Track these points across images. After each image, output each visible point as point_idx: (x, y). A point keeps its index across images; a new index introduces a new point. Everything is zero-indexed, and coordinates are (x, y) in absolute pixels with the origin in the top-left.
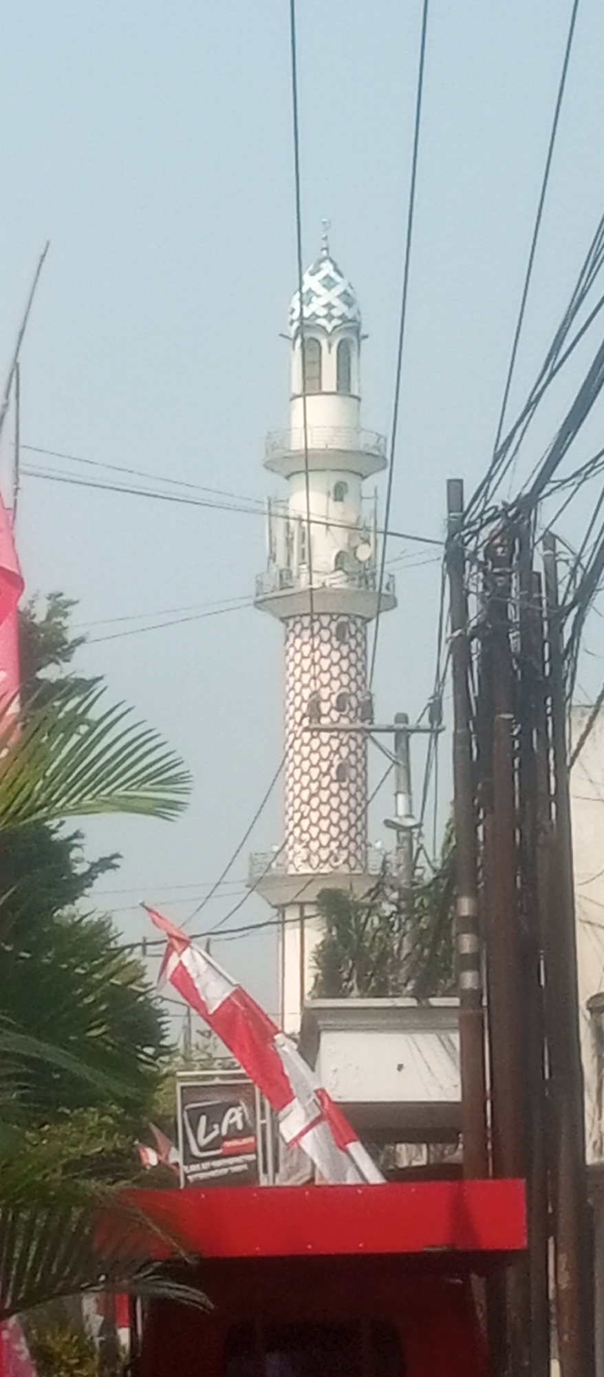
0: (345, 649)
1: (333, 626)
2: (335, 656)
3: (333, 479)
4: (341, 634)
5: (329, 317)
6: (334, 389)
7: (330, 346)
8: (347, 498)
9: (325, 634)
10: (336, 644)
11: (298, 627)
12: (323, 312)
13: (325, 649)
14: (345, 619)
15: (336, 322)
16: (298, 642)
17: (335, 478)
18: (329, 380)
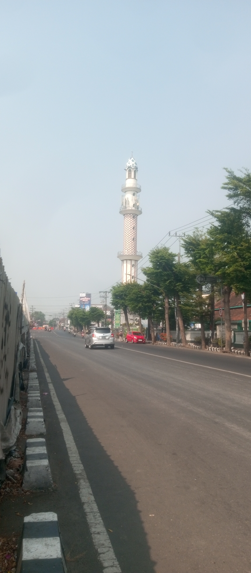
0: (134, 220)
1: (133, 216)
2: (133, 221)
3: (133, 192)
4: (134, 217)
5: (133, 166)
6: (133, 178)
7: (133, 171)
8: (135, 195)
9: (131, 217)
10: (133, 219)
11: (127, 216)
12: (132, 165)
13: (131, 219)
14: (134, 215)
15: (134, 167)
16: (127, 218)
17: (134, 192)
18: (133, 176)
